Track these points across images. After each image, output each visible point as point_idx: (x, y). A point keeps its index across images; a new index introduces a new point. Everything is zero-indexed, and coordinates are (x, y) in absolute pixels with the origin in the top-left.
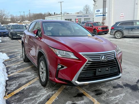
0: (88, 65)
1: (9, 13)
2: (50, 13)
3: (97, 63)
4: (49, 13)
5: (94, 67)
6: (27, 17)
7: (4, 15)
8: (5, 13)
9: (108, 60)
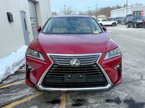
0: (53, 69)
1: (76, 9)
2: (120, 6)
3: (65, 68)
4: (118, 6)
5: (62, 73)
6: (95, 12)
7: (72, 11)
8: (73, 9)
9: (80, 65)
